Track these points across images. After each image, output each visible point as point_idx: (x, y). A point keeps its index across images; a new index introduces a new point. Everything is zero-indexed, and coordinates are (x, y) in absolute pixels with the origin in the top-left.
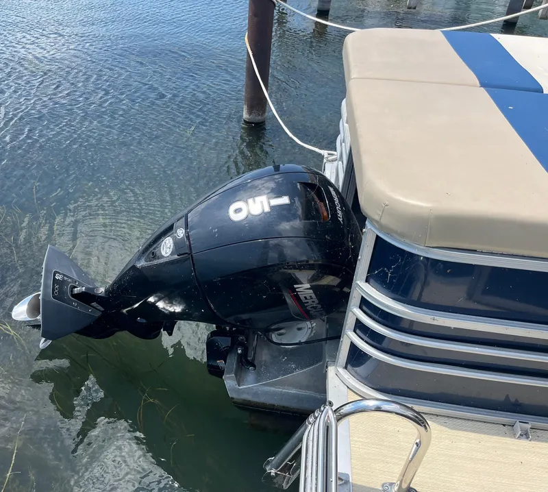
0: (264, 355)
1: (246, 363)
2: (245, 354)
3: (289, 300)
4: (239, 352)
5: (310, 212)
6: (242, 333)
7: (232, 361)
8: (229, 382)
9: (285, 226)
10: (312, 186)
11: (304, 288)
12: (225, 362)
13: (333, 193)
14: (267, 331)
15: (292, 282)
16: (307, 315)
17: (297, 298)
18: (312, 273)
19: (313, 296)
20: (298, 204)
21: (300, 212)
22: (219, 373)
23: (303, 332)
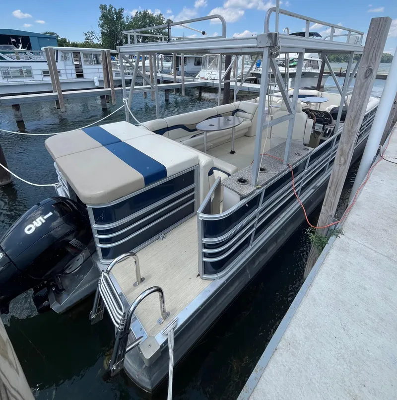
0: (67, 282)
1: (59, 292)
2: (57, 288)
3: (69, 250)
4: (54, 289)
5: (63, 213)
6: (51, 281)
7: (52, 296)
8: (56, 307)
9: (54, 224)
10: (60, 203)
11: (74, 241)
12: (48, 301)
13: (69, 201)
14: (63, 271)
15: (67, 243)
16: (79, 251)
17: (73, 247)
18: (74, 234)
19: (79, 242)
20: (56, 212)
21: (59, 215)
22: (48, 308)
23: (81, 258)
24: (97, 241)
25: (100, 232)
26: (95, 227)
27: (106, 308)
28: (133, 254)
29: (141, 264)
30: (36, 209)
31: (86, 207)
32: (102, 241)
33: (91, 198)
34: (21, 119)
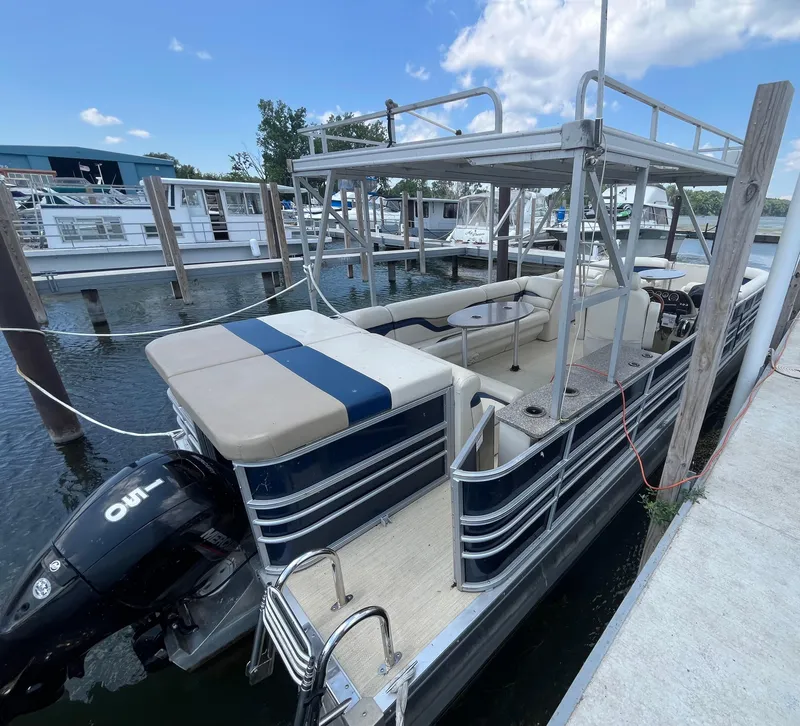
0: (201, 613)
1: (185, 632)
2: (180, 622)
3: (202, 550)
4: (175, 627)
5: (184, 480)
6: (170, 611)
7: (171, 640)
8: (180, 659)
9: (169, 502)
10: (178, 462)
11: (210, 534)
12: (165, 648)
13: (198, 458)
14: (192, 593)
15: (197, 538)
16: (223, 554)
17: (208, 544)
18: (210, 520)
19: (221, 534)
20: (172, 480)
21: (177, 484)
22: (166, 662)
23: (228, 566)
24: (257, 532)
25: (262, 514)
26: (253, 504)
27: (278, 655)
28: (330, 552)
29: (344, 571)
30: (129, 475)
31: (233, 467)
32: (267, 531)
33: (241, 448)
34: (101, 319)
